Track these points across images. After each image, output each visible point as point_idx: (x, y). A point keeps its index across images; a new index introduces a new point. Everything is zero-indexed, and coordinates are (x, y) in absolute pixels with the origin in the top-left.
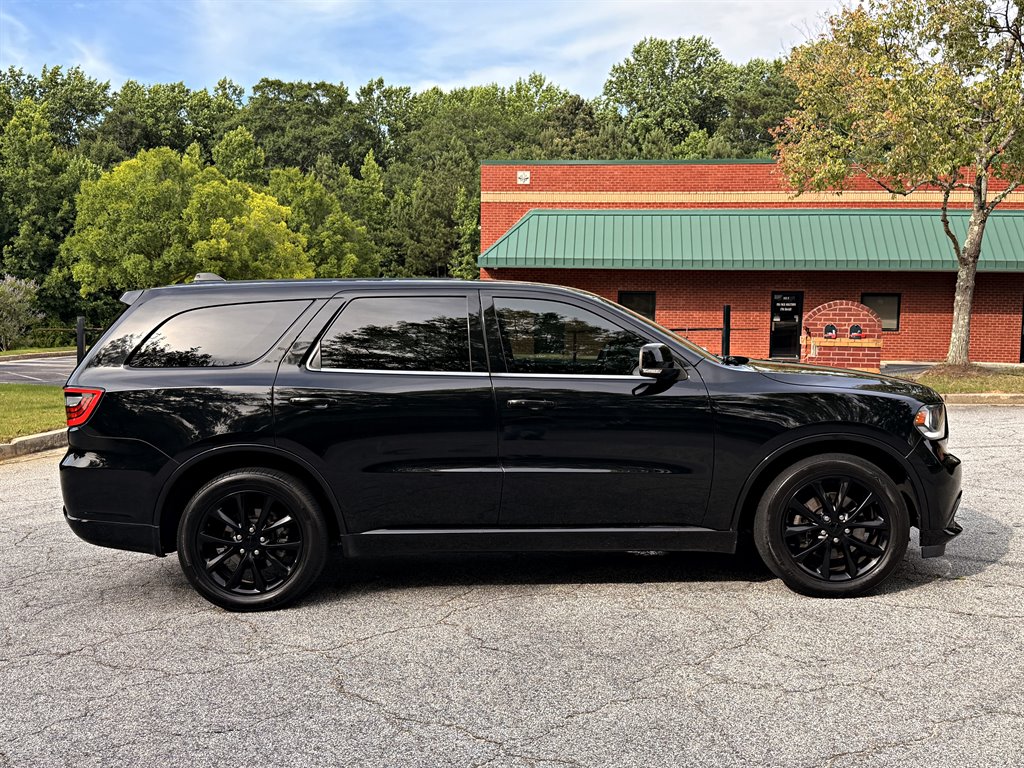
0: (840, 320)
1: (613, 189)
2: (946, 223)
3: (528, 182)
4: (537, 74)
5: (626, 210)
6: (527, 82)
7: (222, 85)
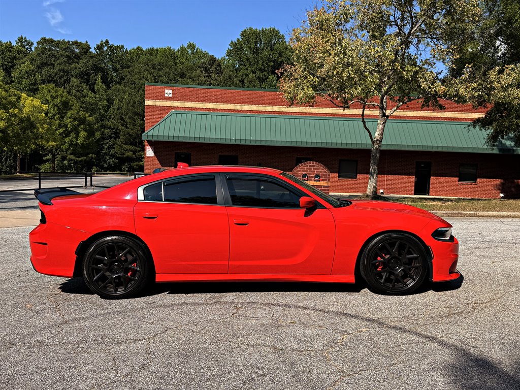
0: (310, 171)
1: (217, 101)
2: (364, 123)
3: (171, 96)
4: (192, 43)
5: (223, 113)
6: (186, 46)
7: (21, 40)
